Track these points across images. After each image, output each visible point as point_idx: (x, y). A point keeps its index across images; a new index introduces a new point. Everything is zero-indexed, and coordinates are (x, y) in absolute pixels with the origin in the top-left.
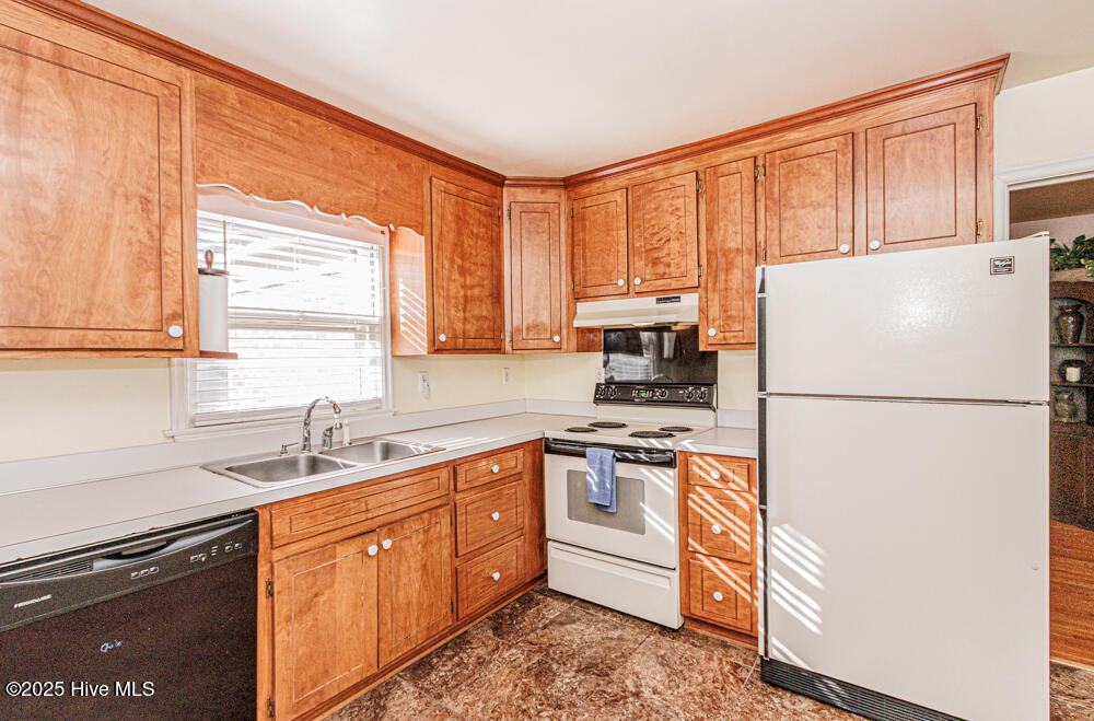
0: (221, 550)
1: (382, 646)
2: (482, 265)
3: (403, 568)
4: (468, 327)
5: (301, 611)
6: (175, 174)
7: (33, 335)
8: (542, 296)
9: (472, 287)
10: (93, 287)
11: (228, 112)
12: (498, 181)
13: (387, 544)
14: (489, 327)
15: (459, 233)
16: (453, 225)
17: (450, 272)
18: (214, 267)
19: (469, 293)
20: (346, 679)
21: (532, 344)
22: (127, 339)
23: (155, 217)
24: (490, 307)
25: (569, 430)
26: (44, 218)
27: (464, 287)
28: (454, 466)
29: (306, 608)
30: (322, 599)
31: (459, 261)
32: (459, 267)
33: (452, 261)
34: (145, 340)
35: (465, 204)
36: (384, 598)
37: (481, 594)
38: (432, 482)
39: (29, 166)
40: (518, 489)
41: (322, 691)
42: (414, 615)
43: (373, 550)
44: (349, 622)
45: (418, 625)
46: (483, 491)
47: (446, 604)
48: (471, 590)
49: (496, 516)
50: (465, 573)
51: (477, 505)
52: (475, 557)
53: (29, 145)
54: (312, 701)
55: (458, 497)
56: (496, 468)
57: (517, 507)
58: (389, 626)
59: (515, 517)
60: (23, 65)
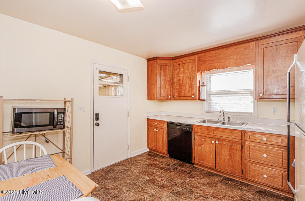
0: (186, 129)
1: (217, 164)
5: (199, 145)
6: (194, 73)
7: (180, 98)
10: (185, 91)
13: (217, 142)
18: (204, 85)
20: (206, 164)
22: (188, 98)
23: (192, 80)
30: (203, 146)
34: (190, 98)
35: (277, 48)
36: (218, 155)
37: (257, 177)
38: (234, 134)
39: (180, 78)
40: (283, 153)
41: (203, 163)
42: (227, 164)
43: (213, 142)
44: (208, 154)
45: (228, 168)
46: (260, 145)
47: (239, 170)
48: (251, 173)
49: (265, 155)
50: (248, 166)
51: (255, 148)
52: (255, 164)
53: (180, 75)
54: (201, 163)
55: (246, 142)
56: (265, 139)
57: (282, 159)
58: (219, 162)
59: (281, 162)
60: (180, 66)
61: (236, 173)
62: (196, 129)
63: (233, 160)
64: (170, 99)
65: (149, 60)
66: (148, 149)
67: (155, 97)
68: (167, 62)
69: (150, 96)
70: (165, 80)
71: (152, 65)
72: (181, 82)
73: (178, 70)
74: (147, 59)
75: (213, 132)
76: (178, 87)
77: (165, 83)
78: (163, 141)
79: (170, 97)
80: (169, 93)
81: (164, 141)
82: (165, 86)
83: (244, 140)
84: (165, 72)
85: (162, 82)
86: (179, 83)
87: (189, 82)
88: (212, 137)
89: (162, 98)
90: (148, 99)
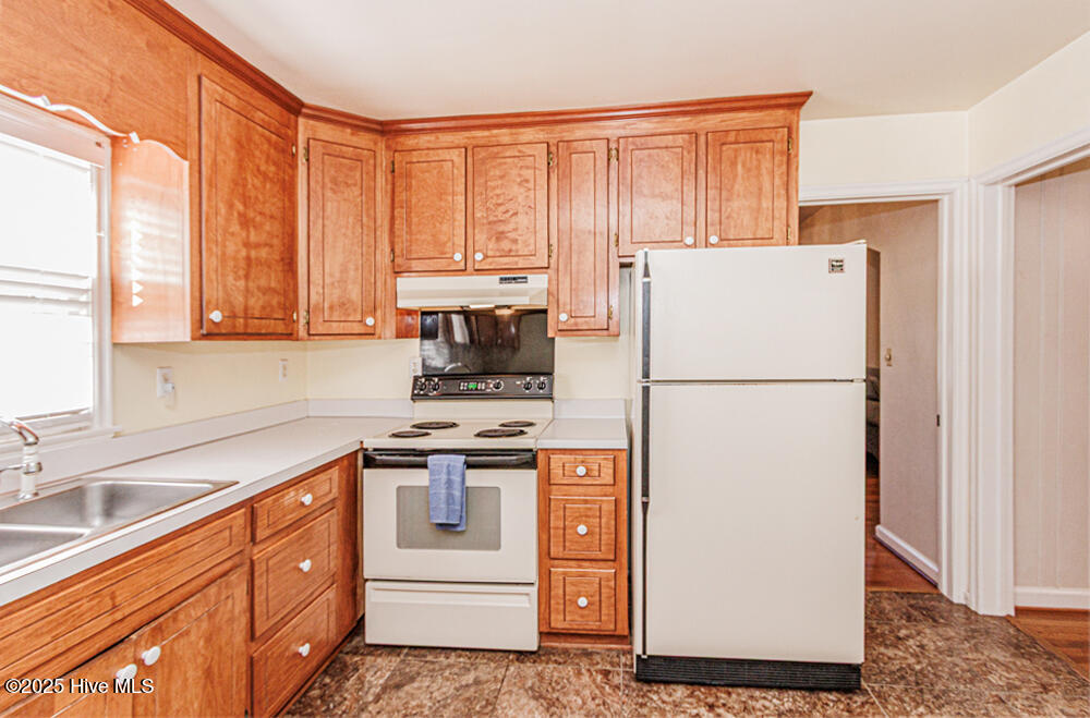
2: (272, 217)
3: (175, 686)
4: (252, 302)
8: (352, 266)
9: (257, 246)
12: (292, 106)
13: (151, 655)
14: (279, 303)
15: (241, 167)
16: (232, 154)
17: (228, 220)
19: (253, 254)
21: (335, 328)
24: (280, 275)
25: (395, 436)
27: (247, 245)
28: (251, 506)
31: (240, 207)
32: (239, 214)
33: (231, 206)
35: (249, 127)
38: (222, 536)
46: (291, 533)
48: (271, 683)
51: (281, 556)
52: (278, 631)
56: (309, 498)
59: (327, 561)
75: (113, 595)
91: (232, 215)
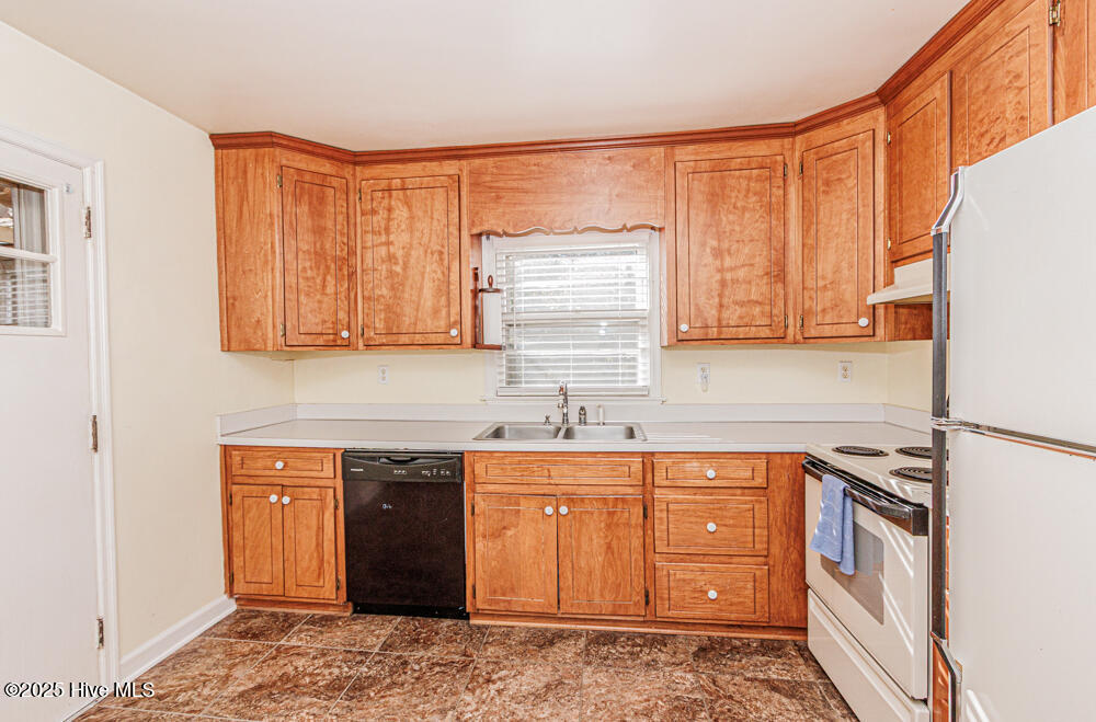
0: (438, 472)
1: (562, 595)
2: (752, 241)
3: (584, 539)
4: (727, 314)
5: (493, 534)
6: (456, 233)
7: (394, 338)
10: (417, 310)
11: (488, 178)
13: (564, 510)
15: (714, 212)
16: (705, 205)
17: (700, 257)
18: (494, 287)
19: (728, 276)
20: (526, 604)
21: (827, 330)
22: (433, 339)
23: (446, 262)
26: (398, 274)
27: (721, 270)
29: (497, 534)
30: (509, 533)
31: (714, 243)
32: (713, 249)
33: (703, 245)
34: (440, 339)
35: (722, 178)
36: (565, 556)
37: (690, 603)
38: (620, 469)
39: (392, 249)
40: (757, 507)
41: (509, 602)
42: (598, 585)
43: (549, 510)
44: (531, 561)
45: (602, 595)
46: (695, 494)
47: (638, 593)
48: (674, 594)
49: (711, 527)
50: (665, 573)
51: (684, 507)
52: (682, 561)
53: (392, 237)
54: (502, 604)
55: (657, 491)
56: (711, 473)
57: (754, 528)
58: (570, 582)
59: (750, 539)
60: (390, 196)
61: (627, 607)
62: (479, 468)
63: (619, 563)
64: (348, 345)
65: (221, 141)
66: (233, 601)
67: (270, 335)
68: (326, 167)
69: (234, 332)
70: (319, 256)
71: (245, 172)
72: (398, 269)
73: (382, 214)
74: (213, 137)
75: (549, 470)
76: (385, 291)
77: (322, 267)
78: (319, 545)
79: (345, 334)
80: (342, 315)
81: (328, 547)
82: (318, 281)
83: (649, 487)
84: (317, 212)
85: (308, 264)
86: (391, 274)
87: (435, 272)
88: (541, 492)
89: (308, 340)
90: (227, 346)
91: (705, 250)
